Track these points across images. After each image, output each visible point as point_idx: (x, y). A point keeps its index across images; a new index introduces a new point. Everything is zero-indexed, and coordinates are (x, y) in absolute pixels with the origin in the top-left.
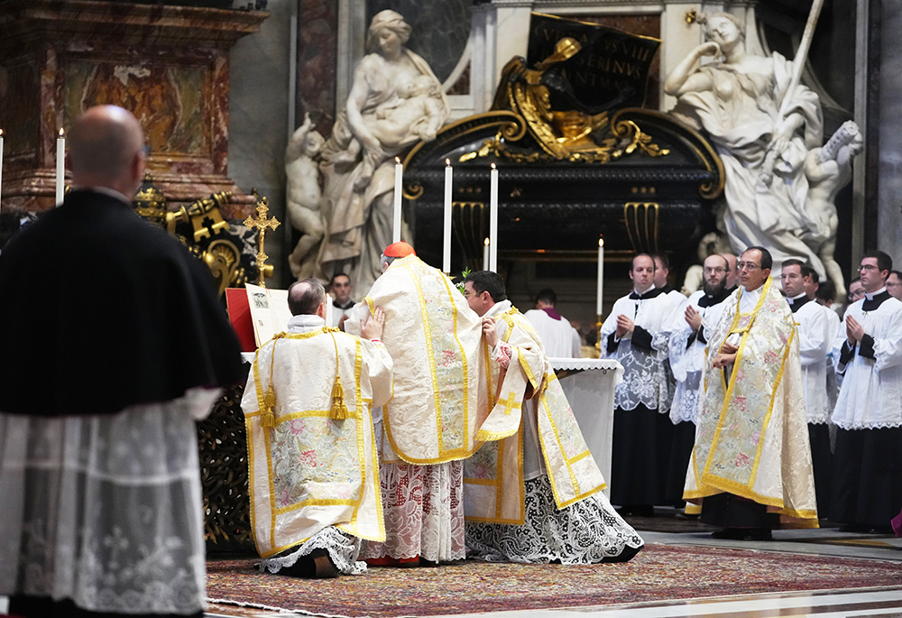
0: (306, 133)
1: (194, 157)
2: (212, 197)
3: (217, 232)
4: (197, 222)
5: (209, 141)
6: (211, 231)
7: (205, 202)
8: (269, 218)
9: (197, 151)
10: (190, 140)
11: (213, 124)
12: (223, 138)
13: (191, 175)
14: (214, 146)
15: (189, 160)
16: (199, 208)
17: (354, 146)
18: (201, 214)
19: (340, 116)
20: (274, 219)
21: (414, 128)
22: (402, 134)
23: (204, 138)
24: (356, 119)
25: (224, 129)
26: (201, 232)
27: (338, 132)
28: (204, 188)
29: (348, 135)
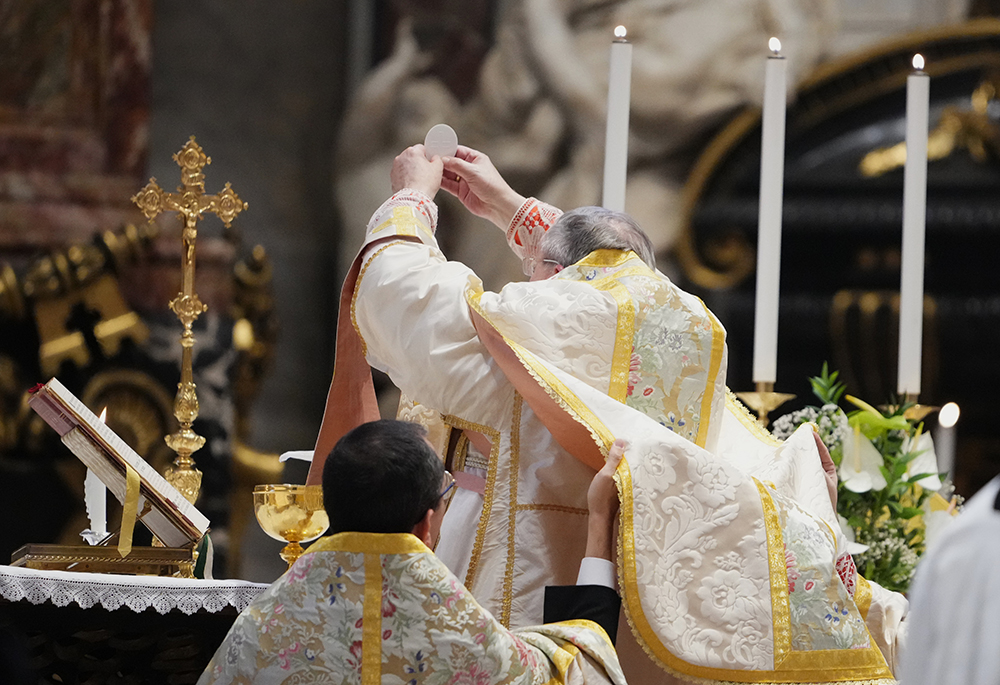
0: (401, 84)
1: (47, 122)
2: (98, 241)
3: (111, 348)
4: (49, 316)
5: (93, 74)
6: (91, 342)
7: (76, 255)
8: (213, 186)
9: (54, 106)
10: (37, 69)
11: (105, 26)
12: (134, 67)
13: (37, 177)
14: (108, 91)
15: (30, 129)
16: (56, 272)
17: (546, 123)
18: (62, 292)
19: (506, 34)
20: (228, 195)
21: (726, 69)
22: (692, 85)
23: (78, 68)
24: (552, 39)
25: (141, 40)
26: (64, 345)
27: (500, 81)
28: (76, 218)
29: (526, 87)
